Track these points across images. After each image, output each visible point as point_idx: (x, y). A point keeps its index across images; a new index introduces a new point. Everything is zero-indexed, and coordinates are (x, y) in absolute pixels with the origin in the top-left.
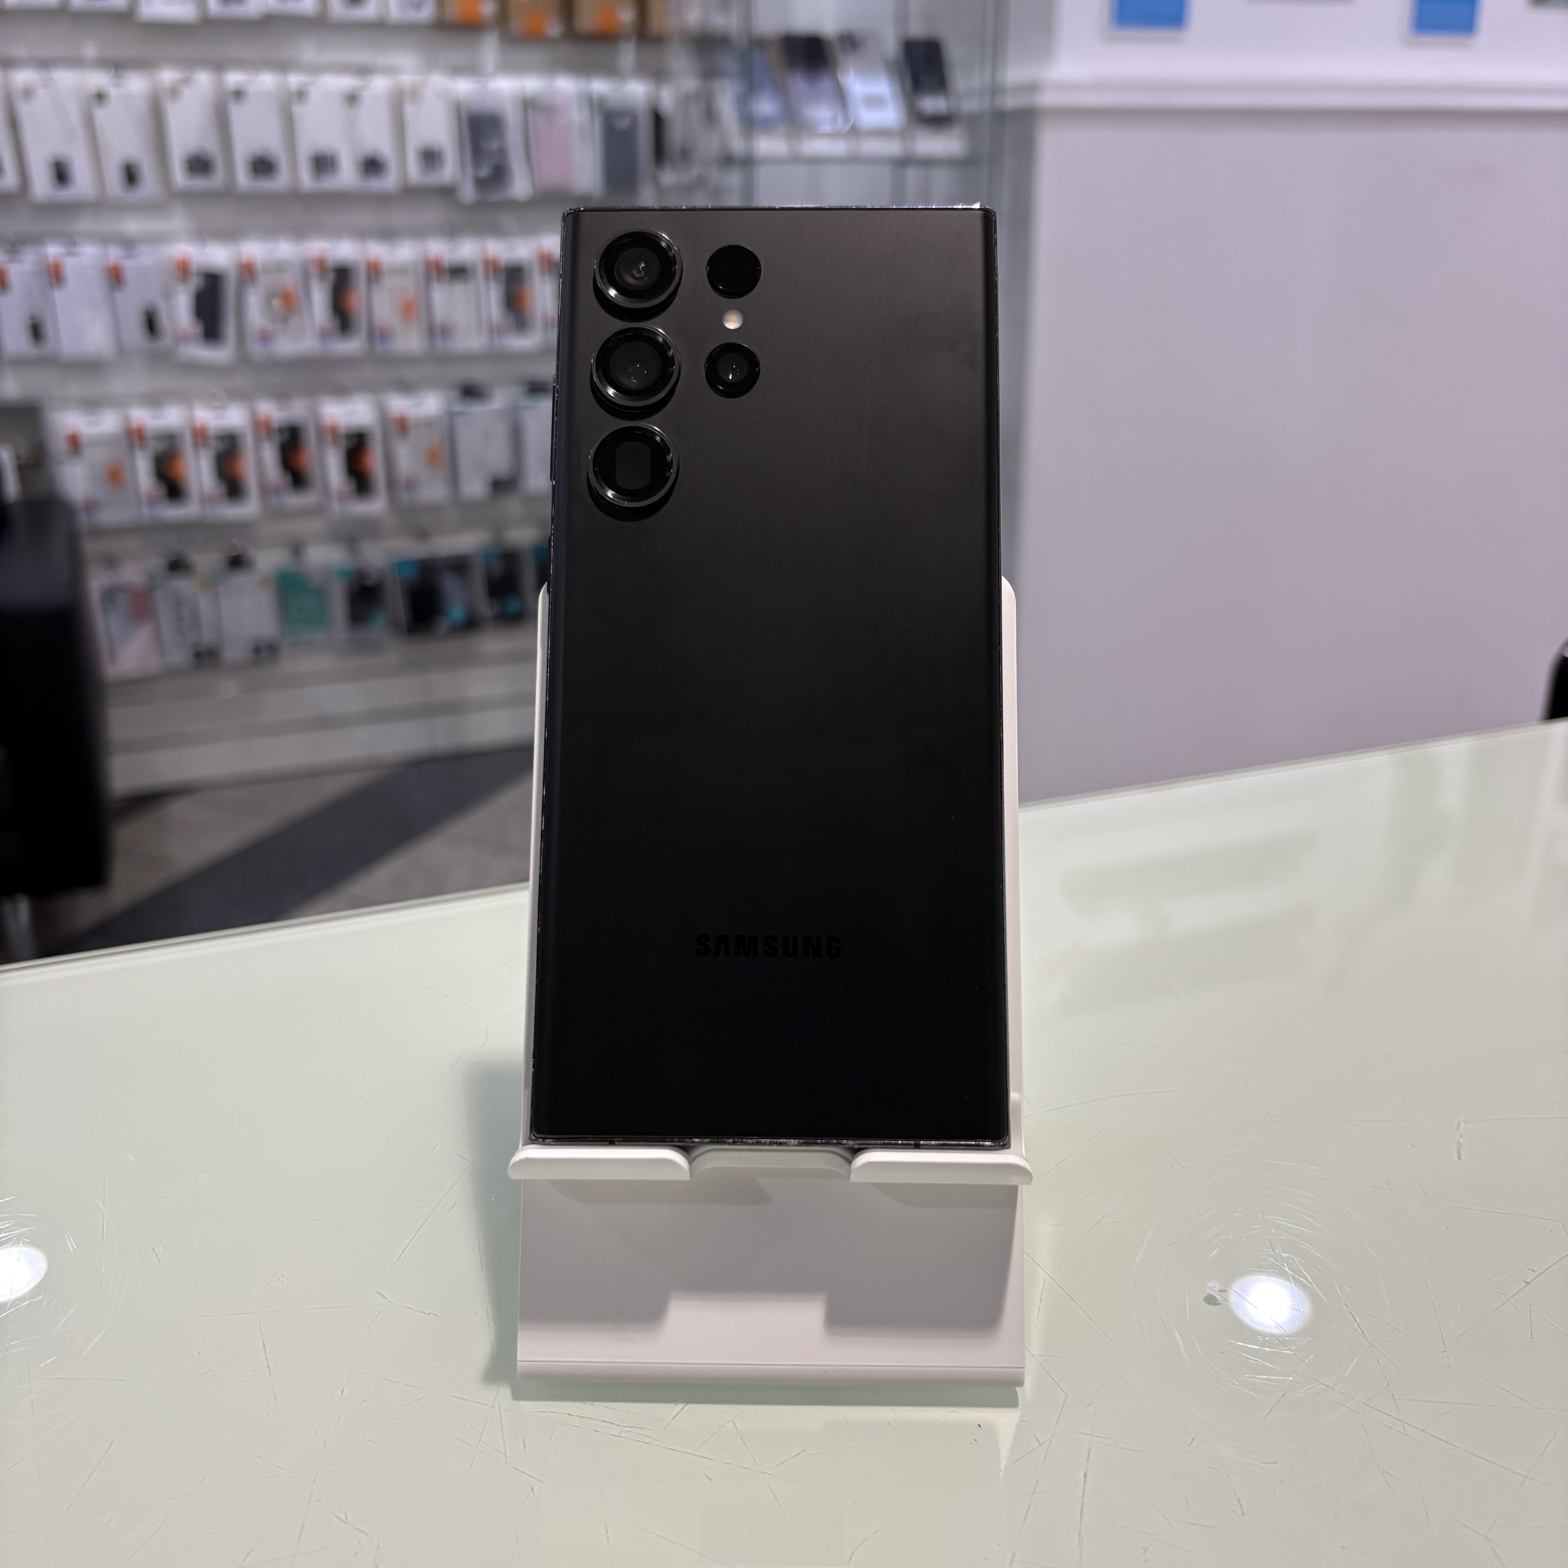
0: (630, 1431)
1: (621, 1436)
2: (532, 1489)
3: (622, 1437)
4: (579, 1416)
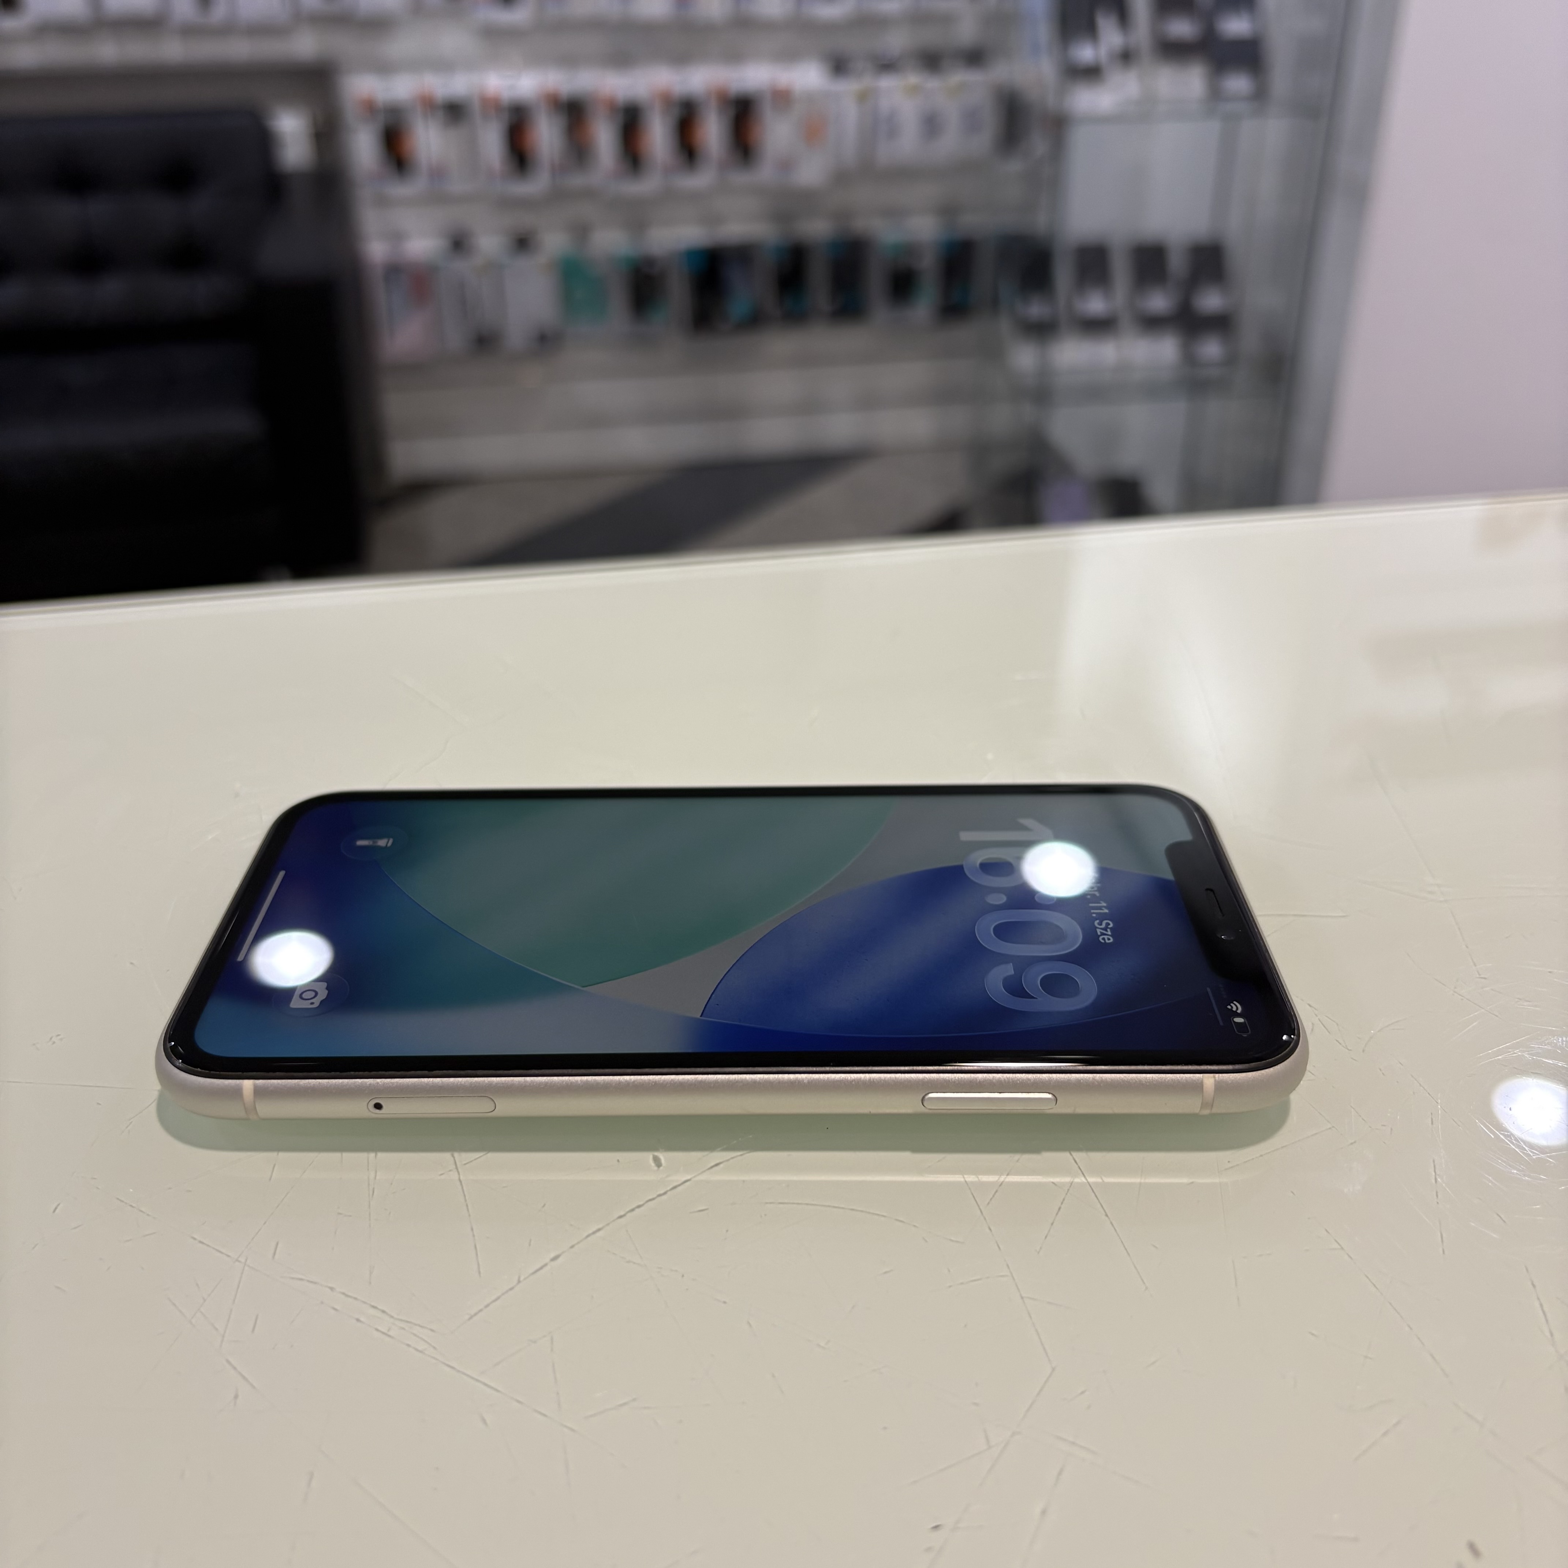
0: (403, 1329)
1: (390, 1333)
2: (236, 1397)
3: (389, 1336)
4: (343, 1294)
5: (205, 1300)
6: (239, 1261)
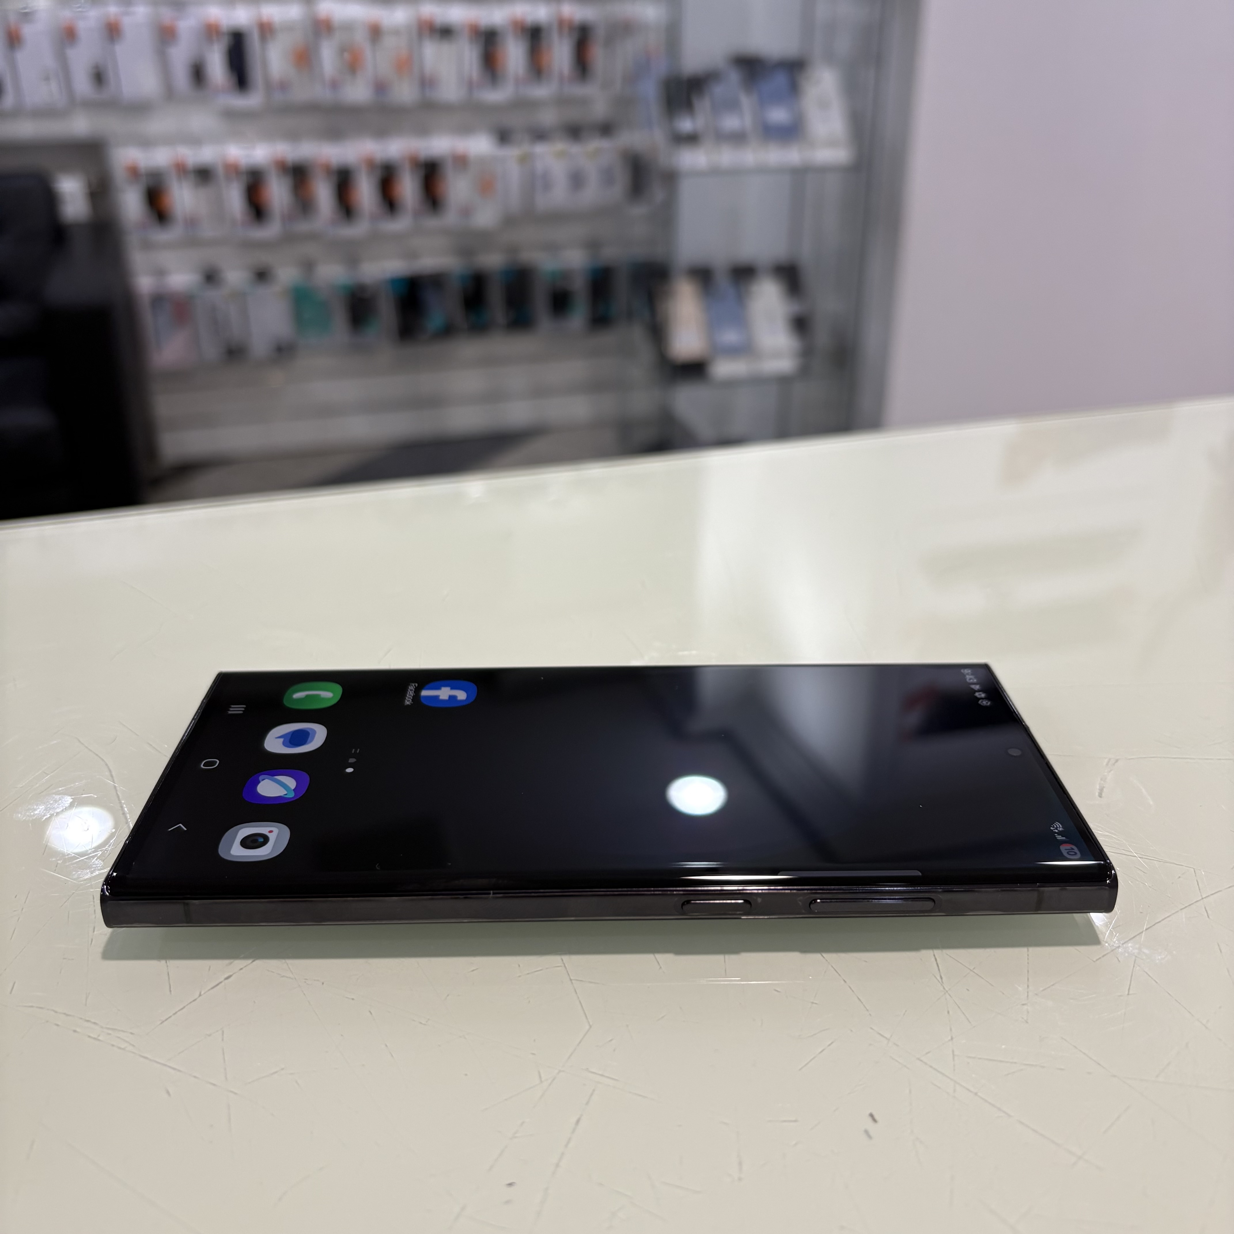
0: (110, 1034)
1: (100, 1038)
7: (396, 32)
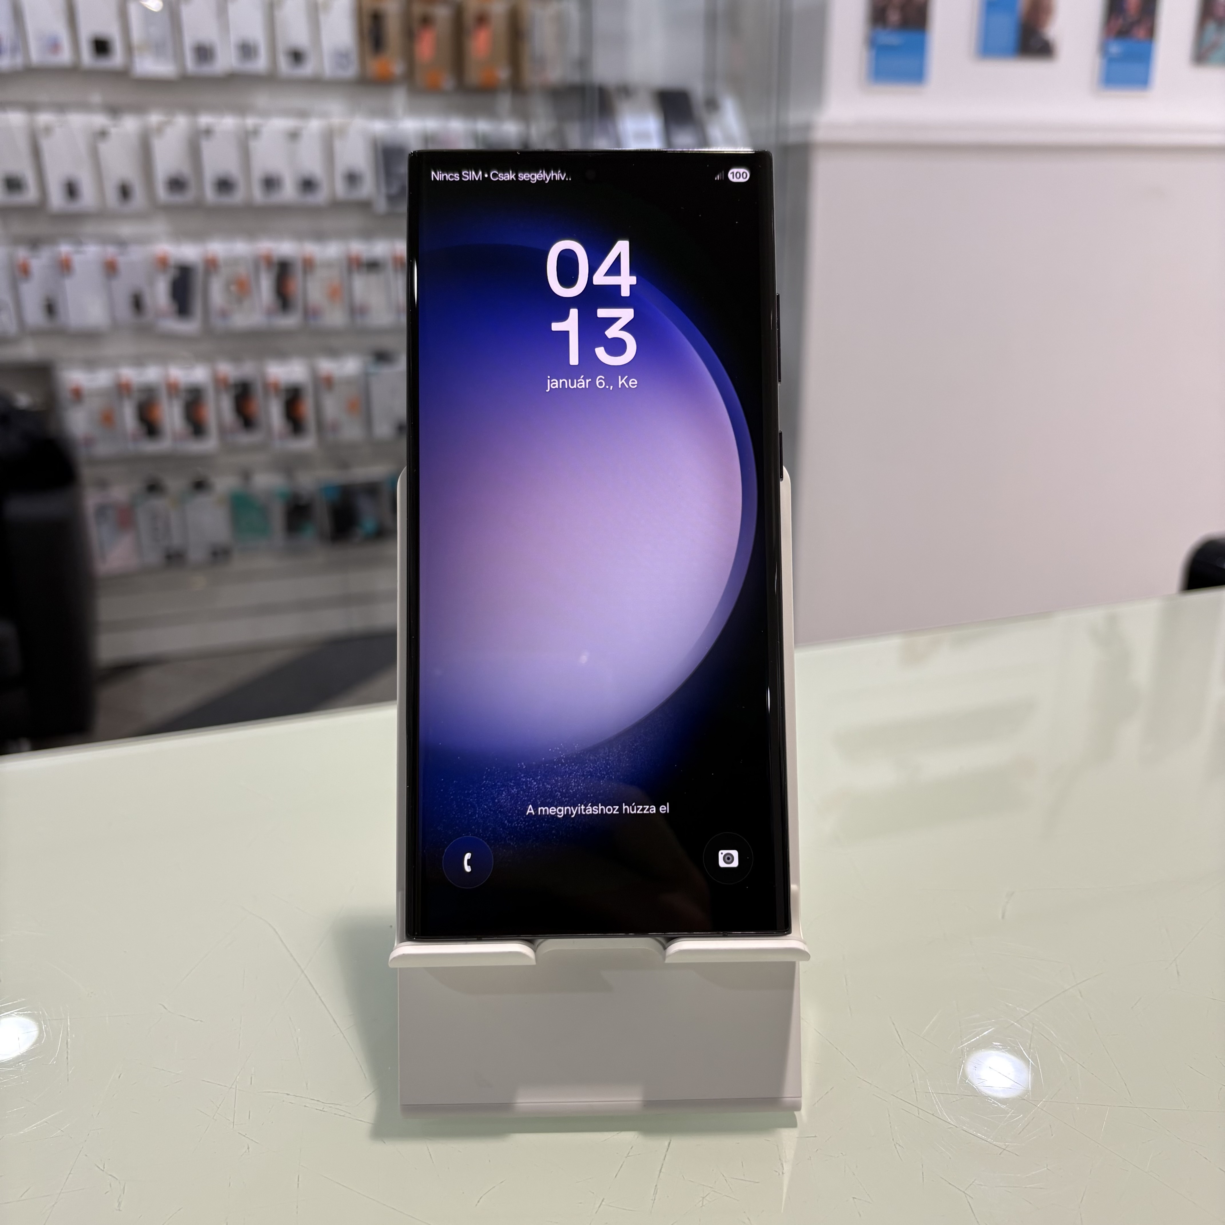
0: (330, 1107)
1: (324, 1110)
2: (248, 1148)
4: (294, 1095)
5: (218, 1108)
6: (233, 1088)
7: (328, 264)
